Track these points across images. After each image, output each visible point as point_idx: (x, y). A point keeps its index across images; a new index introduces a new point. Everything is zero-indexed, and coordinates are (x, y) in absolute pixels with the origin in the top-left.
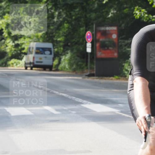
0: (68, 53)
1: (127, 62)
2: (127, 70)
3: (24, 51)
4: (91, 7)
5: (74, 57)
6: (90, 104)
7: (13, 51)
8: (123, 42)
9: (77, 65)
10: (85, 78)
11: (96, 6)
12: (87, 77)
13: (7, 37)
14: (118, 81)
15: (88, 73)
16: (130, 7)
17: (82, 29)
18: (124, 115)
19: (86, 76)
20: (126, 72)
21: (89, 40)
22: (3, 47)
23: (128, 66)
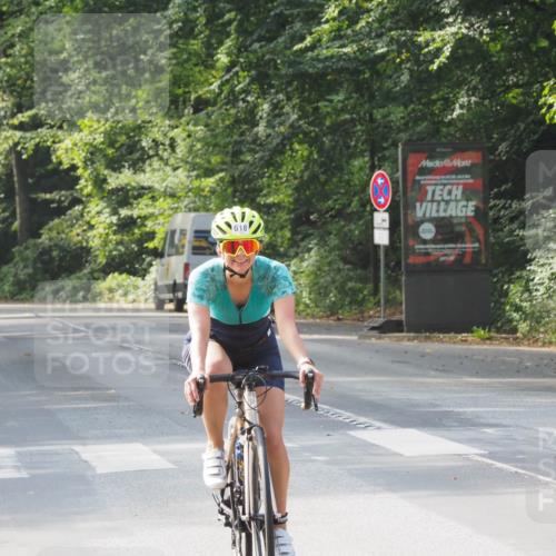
0: (309, 250)
1: (519, 278)
2: (518, 309)
3: (151, 245)
4: (388, 84)
5: (330, 264)
6: (379, 428)
7: (111, 246)
8: (504, 207)
9: (342, 290)
10: (370, 337)
11: (405, 78)
12: (375, 333)
13: (89, 195)
14: (486, 347)
15: (381, 321)
16: (529, 84)
17: (357, 163)
18: (499, 465)
19: (373, 328)
20: (516, 316)
21: (382, 200)
22: (77, 230)
23: (522, 293)
